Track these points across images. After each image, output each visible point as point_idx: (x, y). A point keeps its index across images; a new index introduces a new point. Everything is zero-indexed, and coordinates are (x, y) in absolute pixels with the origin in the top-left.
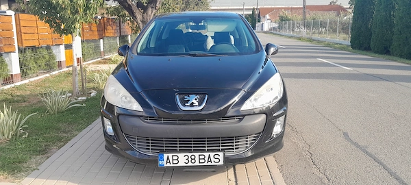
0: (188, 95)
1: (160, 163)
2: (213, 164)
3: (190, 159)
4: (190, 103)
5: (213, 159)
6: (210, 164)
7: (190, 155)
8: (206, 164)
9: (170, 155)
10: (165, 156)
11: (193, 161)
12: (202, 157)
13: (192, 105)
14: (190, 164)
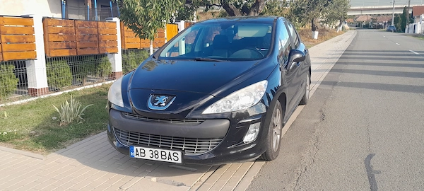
0: (159, 95)
1: (132, 154)
2: (173, 161)
3: (154, 154)
4: (158, 103)
5: (173, 157)
6: (170, 161)
7: (154, 150)
8: (167, 160)
9: (139, 148)
10: (135, 148)
11: (157, 156)
12: (163, 154)
13: (159, 105)
14: (154, 159)
